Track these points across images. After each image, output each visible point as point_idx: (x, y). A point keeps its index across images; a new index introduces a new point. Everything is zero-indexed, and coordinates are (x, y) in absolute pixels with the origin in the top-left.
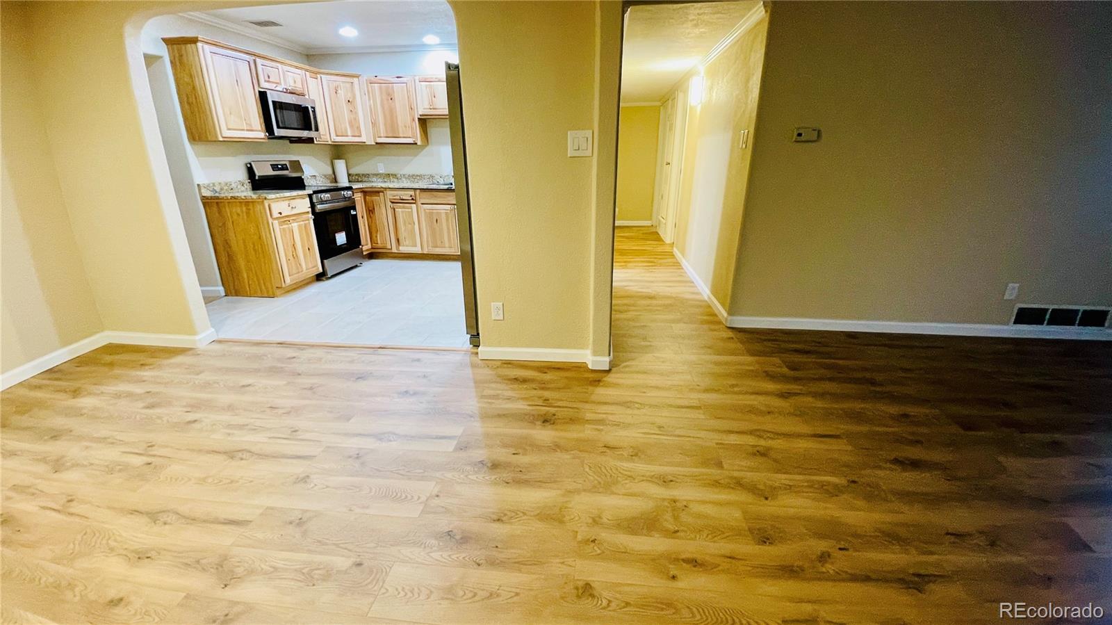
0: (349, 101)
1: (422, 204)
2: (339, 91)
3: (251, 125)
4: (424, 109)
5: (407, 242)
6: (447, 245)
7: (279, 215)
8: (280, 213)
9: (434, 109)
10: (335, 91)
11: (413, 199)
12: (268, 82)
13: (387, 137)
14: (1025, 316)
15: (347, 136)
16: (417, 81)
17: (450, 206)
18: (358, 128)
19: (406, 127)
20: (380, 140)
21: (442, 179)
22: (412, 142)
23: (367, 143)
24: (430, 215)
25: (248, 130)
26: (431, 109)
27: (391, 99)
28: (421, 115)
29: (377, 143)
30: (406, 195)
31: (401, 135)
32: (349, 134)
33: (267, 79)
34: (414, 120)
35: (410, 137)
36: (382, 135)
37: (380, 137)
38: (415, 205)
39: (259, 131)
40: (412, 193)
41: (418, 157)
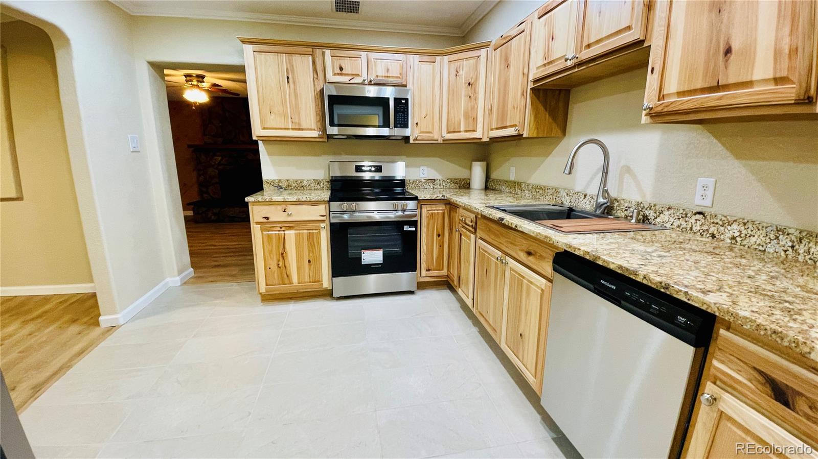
0: (469, 84)
1: (479, 237)
2: (461, 73)
3: (299, 124)
4: (538, 68)
5: (464, 287)
6: (491, 320)
7: (265, 220)
8: (267, 218)
9: (548, 63)
10: (455, 73)
11: (473, 226)
12: (341, 74)
15: (459, 132)
16: (536, 20)
17: (501, 253)
18: (475, 120)
20: (492, 134)
22: (517, 134)
23: (483, 140)
24: (482, 258)
25: (292, 129)
26: (545, 66)
27: (508, 65)
28: (534, 82)
31: (508, 124)
32: (462, 129)
33: (339, 71)
34: (523, 95)
35: (515, 126)
36: (494, 126)
37: (494, 129)
38: (473, 236)
39: (314, 130)
40: (473, 216)
41: (549, 158)
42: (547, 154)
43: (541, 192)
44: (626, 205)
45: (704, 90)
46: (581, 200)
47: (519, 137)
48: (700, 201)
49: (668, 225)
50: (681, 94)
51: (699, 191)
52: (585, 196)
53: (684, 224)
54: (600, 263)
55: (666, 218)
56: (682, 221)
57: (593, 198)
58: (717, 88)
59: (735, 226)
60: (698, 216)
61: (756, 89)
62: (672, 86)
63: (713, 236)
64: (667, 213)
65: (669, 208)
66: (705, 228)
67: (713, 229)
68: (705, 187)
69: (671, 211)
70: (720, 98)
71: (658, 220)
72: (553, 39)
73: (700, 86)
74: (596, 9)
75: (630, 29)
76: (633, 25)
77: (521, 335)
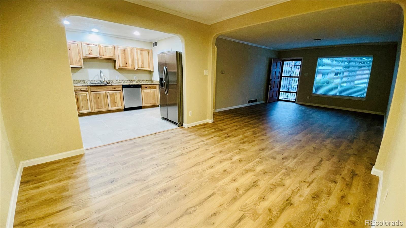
1: (91, 92)
4: (86, 54)
5: (84, 108)
6: (104, 107)
9: (91, 55)
11: (87, 90)
14: (249, 102)
16: (83, 44)
17: (105, 92)
19: (77, 61)
21: (90, 82)
22: (81, 67)
24: (95, 96)
26: (89, 55)
27: (69, 49)
28: (84, 57)
30: (84, 88)
31: (74, 64)
34: (81, 58)
35: (79, 65)
38: (88, 92)
40: (87, 87)
41: (76, 73)
42: (76, 72)
43: (77, 82)
44: (106, 81)
45: (125, 67)
47: (81, 68)
48: (117, 79)
50: (122, 67)
51: (117, 78)
52: (95, 81)
53: (117, 82)
54: (131, 84)
57: (97, 81)
58: (126, 67)
62: (121, 65)
66: (120, 82)
68: (117, 77)
69: (115, 81)
71: (113, 82)
72: (91, 50)
73: (124, 66)
74: (104, 51)
75: (112, 56)
76: (113, 56)
77: (116, 102)
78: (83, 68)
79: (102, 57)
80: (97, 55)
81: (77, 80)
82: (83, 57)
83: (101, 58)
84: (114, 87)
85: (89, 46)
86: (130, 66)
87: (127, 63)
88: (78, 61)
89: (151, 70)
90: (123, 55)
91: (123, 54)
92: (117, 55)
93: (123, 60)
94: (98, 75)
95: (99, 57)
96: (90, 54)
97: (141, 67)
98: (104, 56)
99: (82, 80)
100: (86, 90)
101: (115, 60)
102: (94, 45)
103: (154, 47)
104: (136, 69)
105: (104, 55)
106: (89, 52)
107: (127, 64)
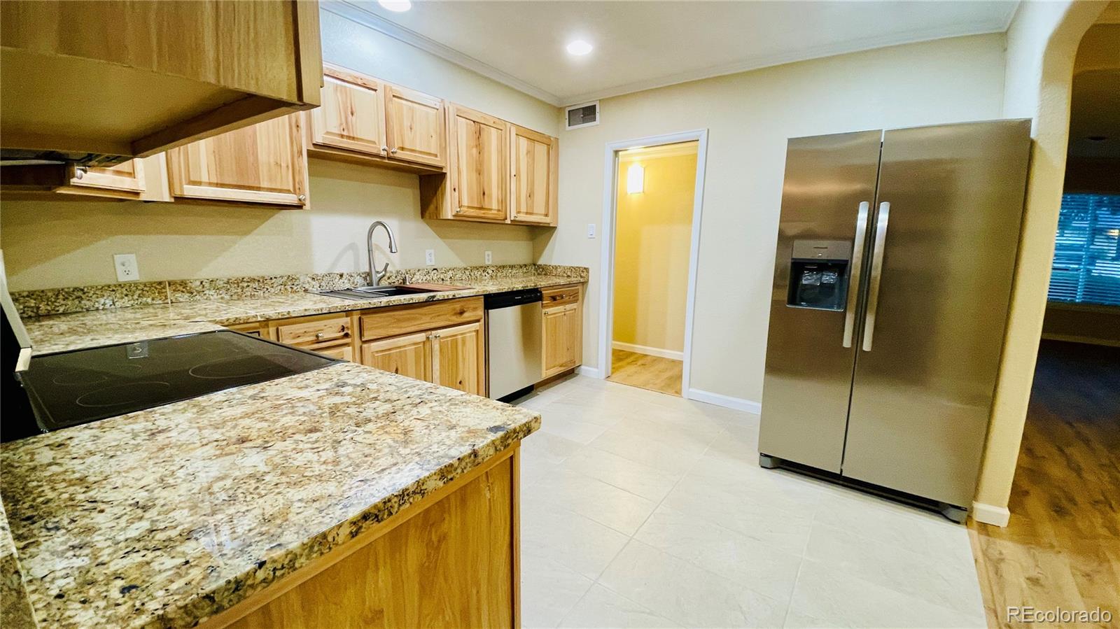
1: (365, 342)
4: (328, 133)
9: (349, 137)
11: (347, 335)
13: (217, 185)
17: (423, 334)
19: (278, 165)
20: (190, 191)
21: (316, 284)
22: (294, 202)
23: (143, 197)
24: (383, 363)
26: (342, 136)
28: (316, 145)
29: (180, 200)
30: (330, 329)
31: (264, 184)
34: (300, 153)
35: (288, 191)
36: (205, 179)
37: (199, 183)
38: (349, 348)
40: (344, 321)
43: (256, 285)
45: (477, 208)
46: (337, 280)
47: (300, 206)
48: (430, 264)
49: (420, 281)
50: (468, 207)
51: (428, 258)
52: (341, 276)
53: (429, 278)
54: (515, 290)
55: (418, 277)
56: (427, 276)
57: (352, 276)
58: (481, 208)
59: (450, 272)
60: (435, 271)
61: (493, 212)
62: (465, 202)
63: (443, 280)
64: (418, 274)
65: (419, 270)
66: (438, 277)
67: (442, 276)
68: (430, 255)
69: (420, 272)
70: (484, 213)
71: (413, 279)
72: (352, 114)
73: (476, 206)
74: (407, 123)
75: (436, 156)
76: (439, 155)
77: (460, 383)
78: (307, 207)
79: (396, 155)
80: (374, 143)
81: (253, 275)
82: (312, 148)
83: (389, 158)
84: (458, 306)
85: (345, 87)
86: (495, 206)
87: (484, 194)
88: (284, 165)
89: (551, 225)
90: (474, 151)
91: (473, 147)
92: (452, 150)
93: (474, 175)
94: (352, 247)
95: (383, 153)
96: (345, 133)
97: (525, 211)
98: (403, 149)
99: (282, 277)
100: (342, 334)
101: (445, 173)
102: (364, 86)
103: (568, 128)
104: (508, 221)
105: (407, 146)
106: (341, 124)
107: (486, 196)
